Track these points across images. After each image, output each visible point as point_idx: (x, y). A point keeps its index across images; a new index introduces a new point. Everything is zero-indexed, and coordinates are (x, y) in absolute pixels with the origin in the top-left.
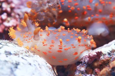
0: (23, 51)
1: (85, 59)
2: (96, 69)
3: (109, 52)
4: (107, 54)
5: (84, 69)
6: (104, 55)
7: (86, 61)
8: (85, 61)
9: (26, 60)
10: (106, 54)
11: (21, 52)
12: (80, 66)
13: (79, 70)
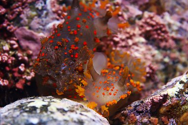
0: (77, 106)
1: (146, 107)
2: (163, 118)
3: (177, 93)
4: (175, 96)
5: (147, 120)
6: (171, 98)
7: (149, 109)
8: (146, 109)
9: (86, 116)
10: (173, 97)
11: (76, 107)
12: (141, 116)
13: (140, 121)
